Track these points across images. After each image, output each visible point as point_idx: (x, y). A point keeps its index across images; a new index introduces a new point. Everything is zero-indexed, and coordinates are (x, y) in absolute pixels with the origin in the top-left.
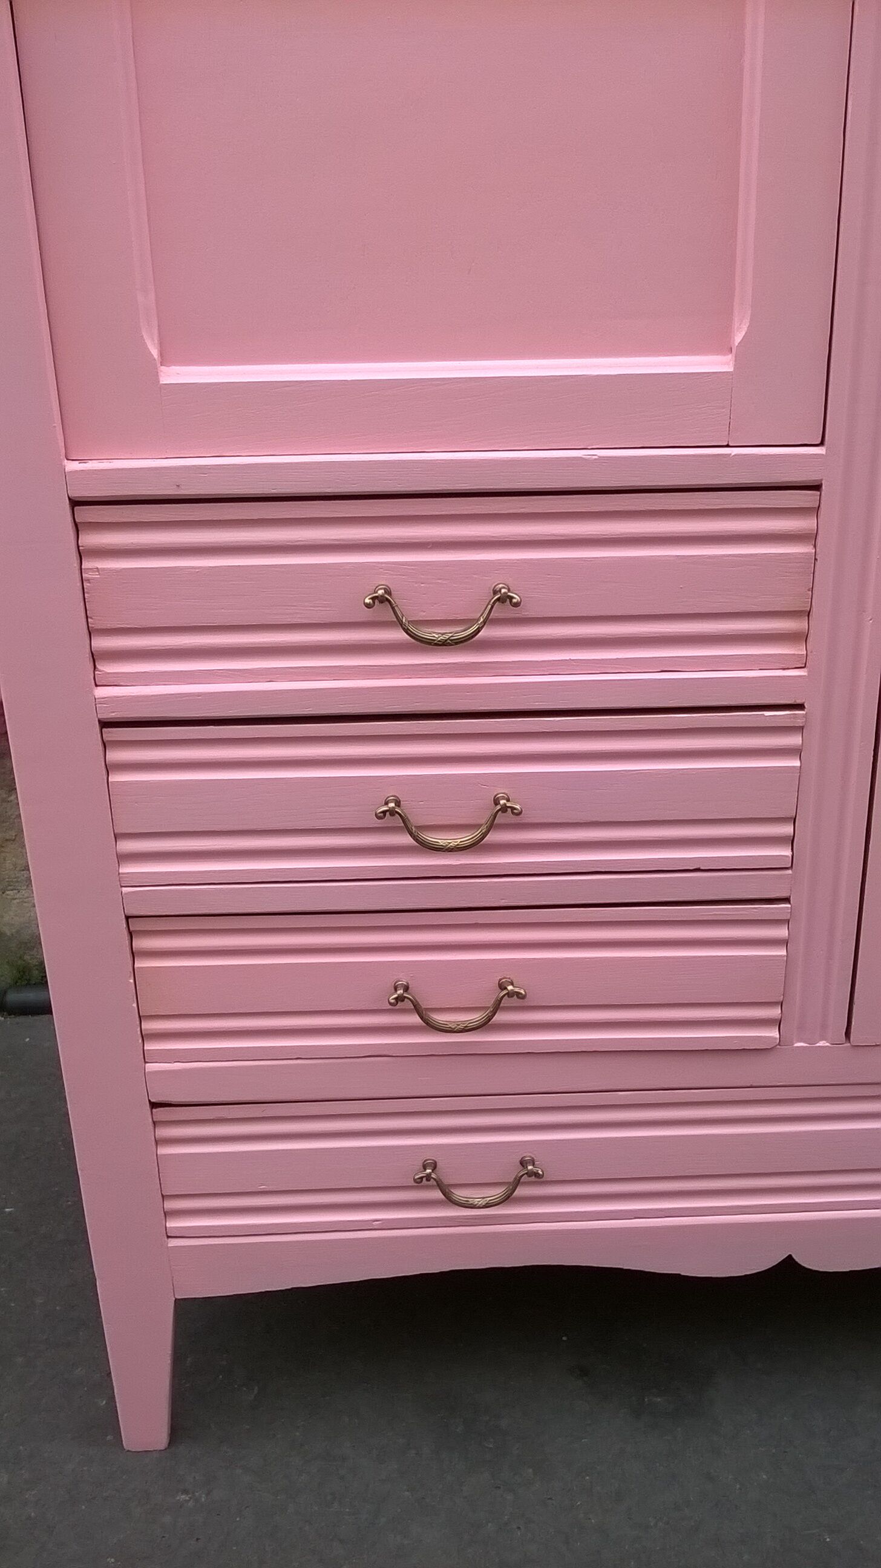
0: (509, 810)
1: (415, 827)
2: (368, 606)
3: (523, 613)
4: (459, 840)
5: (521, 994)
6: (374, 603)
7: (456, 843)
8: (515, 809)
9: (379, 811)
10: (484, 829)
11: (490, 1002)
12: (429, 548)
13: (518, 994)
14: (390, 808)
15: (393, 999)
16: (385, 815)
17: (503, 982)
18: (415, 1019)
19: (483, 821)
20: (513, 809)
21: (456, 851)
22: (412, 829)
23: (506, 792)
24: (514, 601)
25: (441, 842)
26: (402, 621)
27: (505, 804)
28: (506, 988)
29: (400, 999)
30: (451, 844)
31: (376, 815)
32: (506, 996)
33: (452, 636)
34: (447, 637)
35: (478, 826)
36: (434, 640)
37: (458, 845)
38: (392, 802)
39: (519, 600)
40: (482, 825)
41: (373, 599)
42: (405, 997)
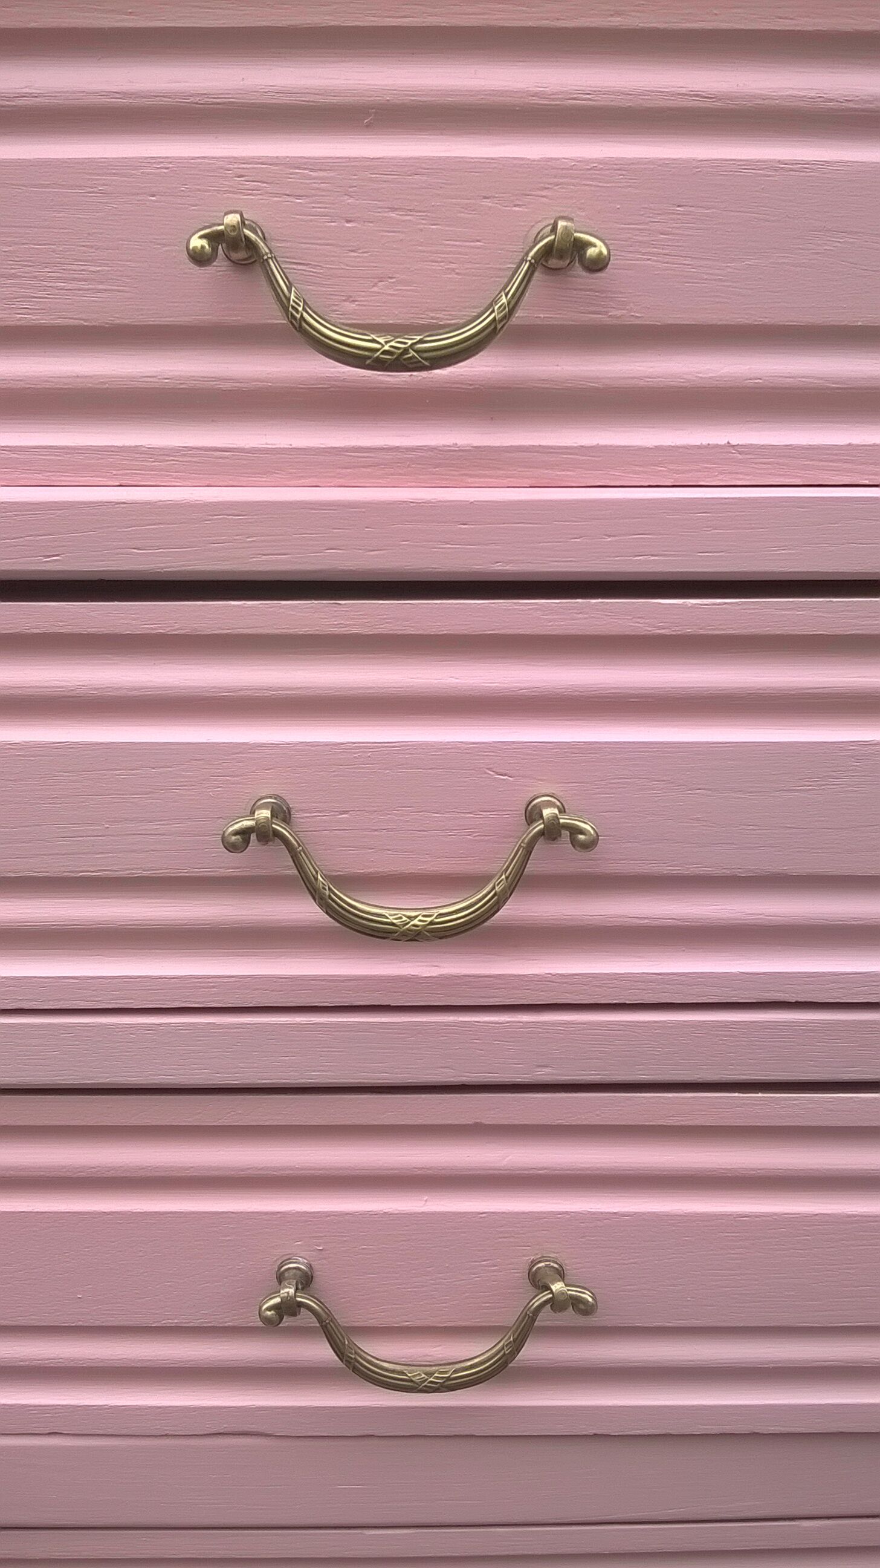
0: (566, 833)
1: (325, 877)
2: (199, 258)
3: (613, 313)
4: (436, 912)
5: (585, 1302)
6: (215, 250)
7: (429, 919)
8: (582, 832)
9: (231, 829)
10: (498, 884)
11: (510, 1317)
12: (368, 126)
13: (576, 1303)
14: (257, 820)
15: (269, 1309)
16: (247, 842)
17: (539, 1268)
18: (321, 1352)
19: (495, 867)
20: (575, 831)
21: (428, 939)
22: (316, 879)
23: (559, 794)
24: (591, 252)
25: (391, 916)
26: (289, 299)
27: (556, 818)
28: (547, 1288)
29: (288, 1308)
30: (416, 922)
31: (223, 839)
32: (548, 1306)
33: (421, 342)
34: (410, 342)
35: (482, 880)
36: (377, 350)
37: (431, 923)
38: (267, 808)
39: (605, 251)
40: (496, 875)
41: (214, 238)
42: (301, 1305)
